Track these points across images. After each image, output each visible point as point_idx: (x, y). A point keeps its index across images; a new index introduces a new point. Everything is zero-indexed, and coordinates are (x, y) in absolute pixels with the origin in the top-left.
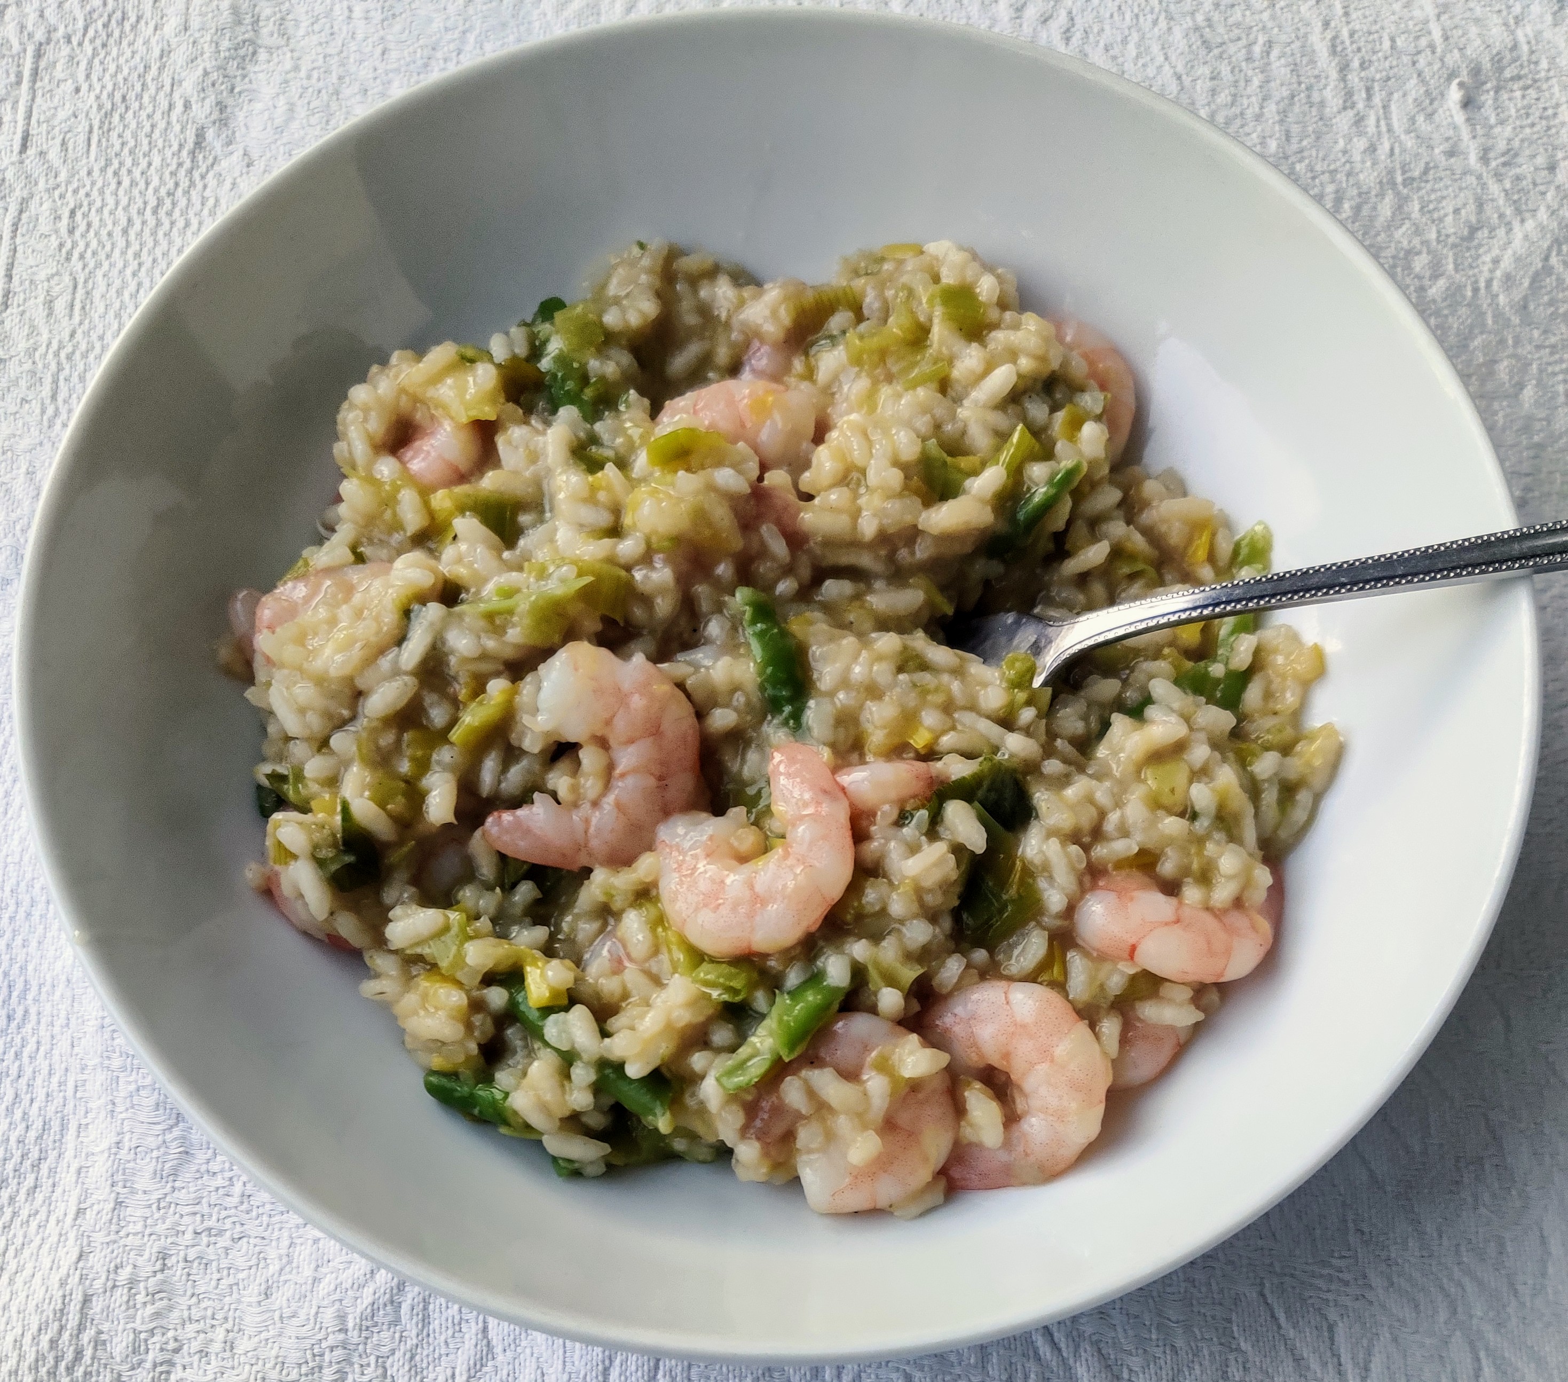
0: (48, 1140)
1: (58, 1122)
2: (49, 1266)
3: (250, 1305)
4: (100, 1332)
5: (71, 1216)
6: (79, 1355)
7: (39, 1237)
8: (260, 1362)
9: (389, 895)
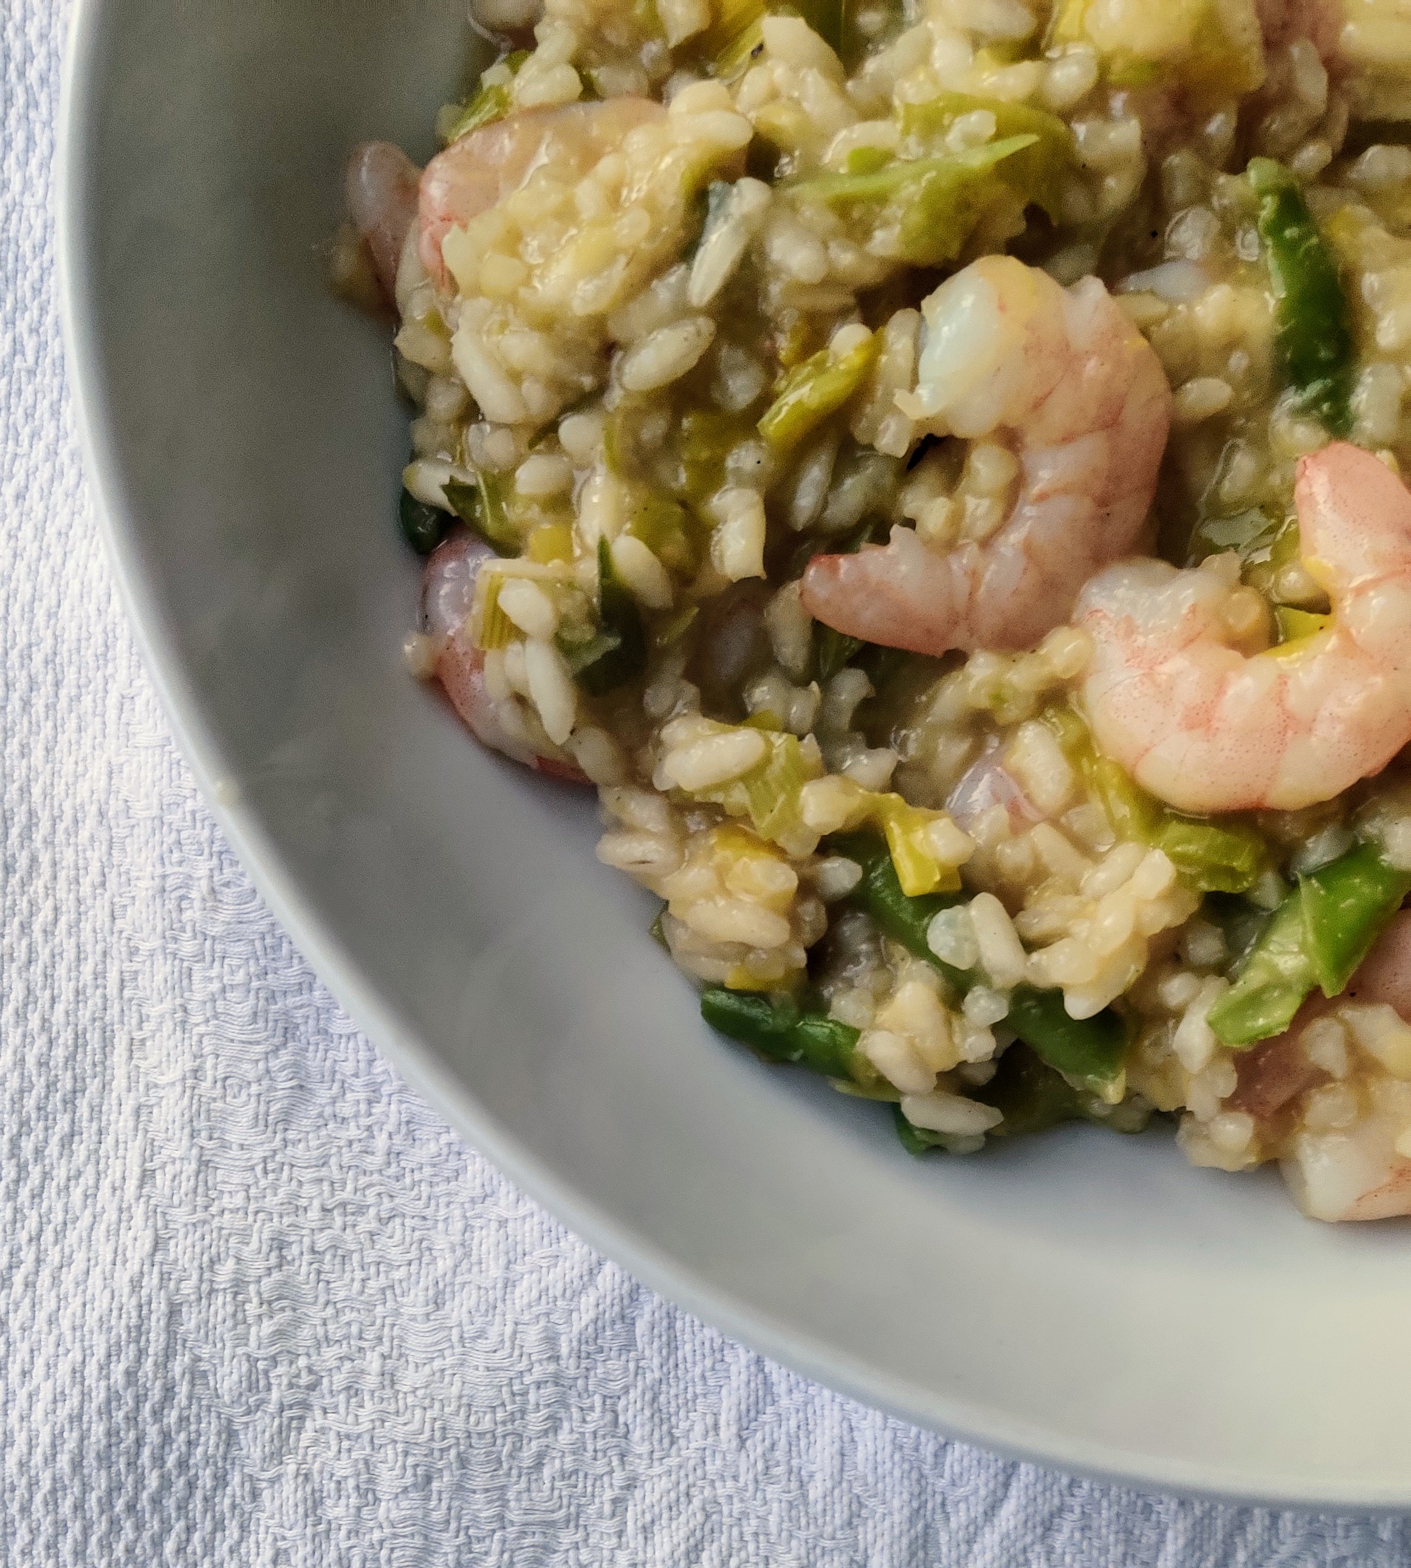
0: (85, 1062)
1: (97, 1034)
2: (109, 1258)
3: (413, 1318)
4: (198, 1359)
5: (133, 1182)
6: (169, 1392)
7: (88, 1212)
8: (437, 1405)
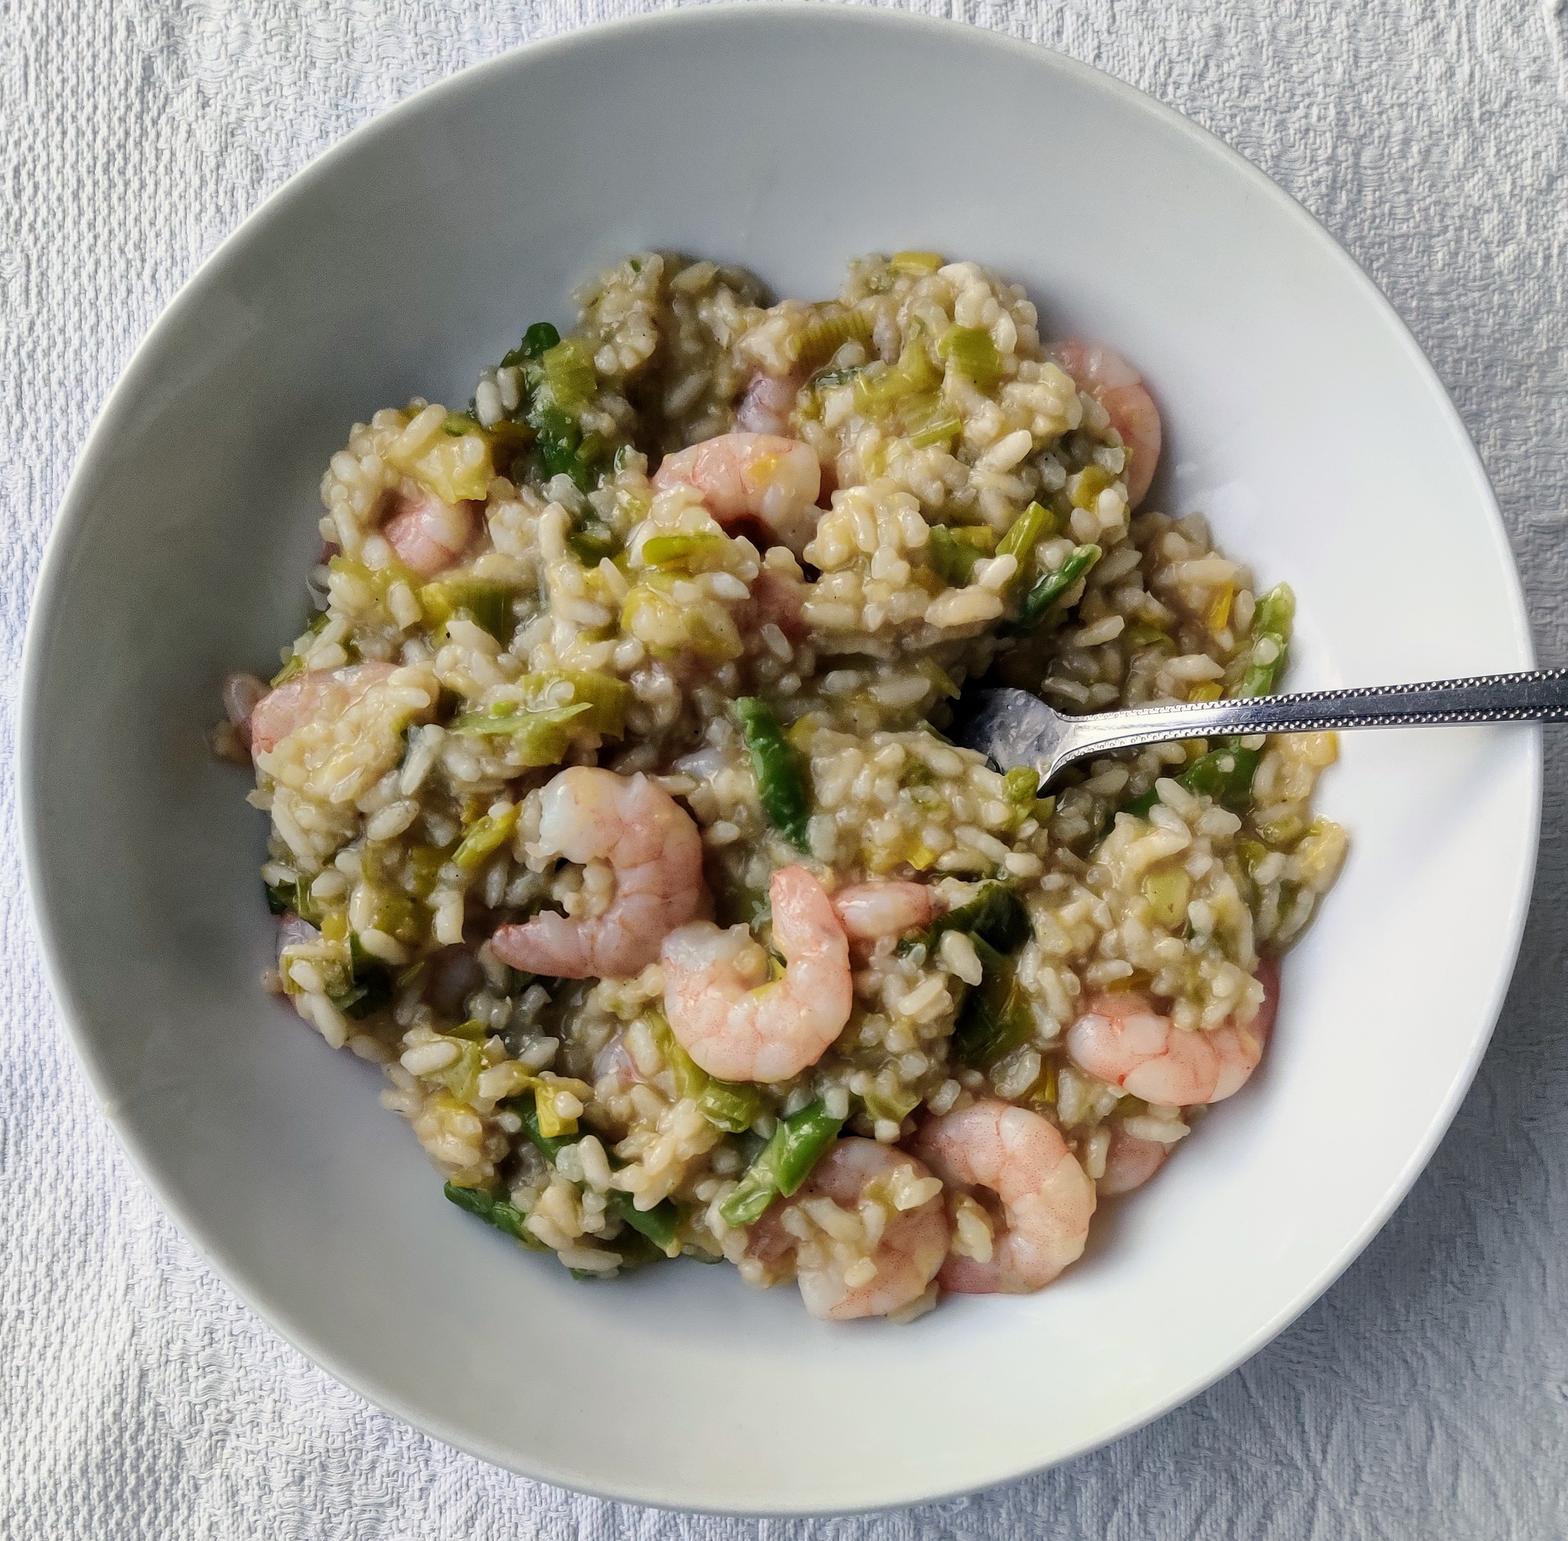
0: (93, 1216)
1: (100, 1198)
2: (105, 1341)
3: (294, 1377)
4: (158, 1404)
5: (120, 1292)
6: (140, 1425)
7: (93, 1311)
8: (308, 1431)
9: (403, 1016)
